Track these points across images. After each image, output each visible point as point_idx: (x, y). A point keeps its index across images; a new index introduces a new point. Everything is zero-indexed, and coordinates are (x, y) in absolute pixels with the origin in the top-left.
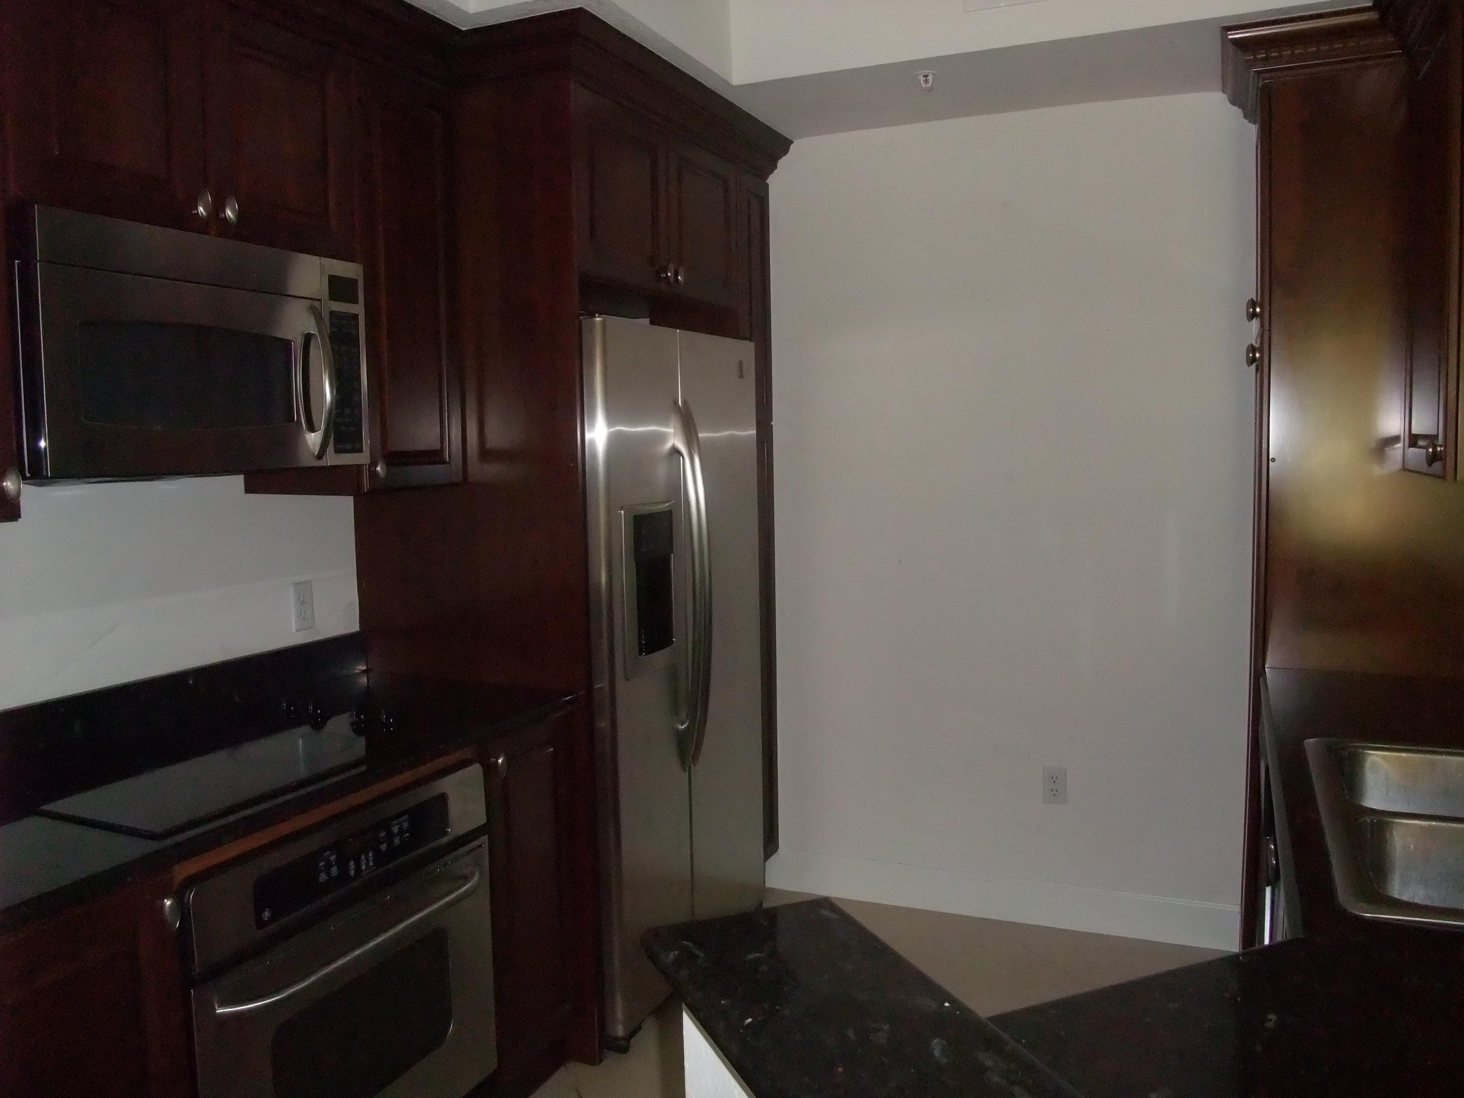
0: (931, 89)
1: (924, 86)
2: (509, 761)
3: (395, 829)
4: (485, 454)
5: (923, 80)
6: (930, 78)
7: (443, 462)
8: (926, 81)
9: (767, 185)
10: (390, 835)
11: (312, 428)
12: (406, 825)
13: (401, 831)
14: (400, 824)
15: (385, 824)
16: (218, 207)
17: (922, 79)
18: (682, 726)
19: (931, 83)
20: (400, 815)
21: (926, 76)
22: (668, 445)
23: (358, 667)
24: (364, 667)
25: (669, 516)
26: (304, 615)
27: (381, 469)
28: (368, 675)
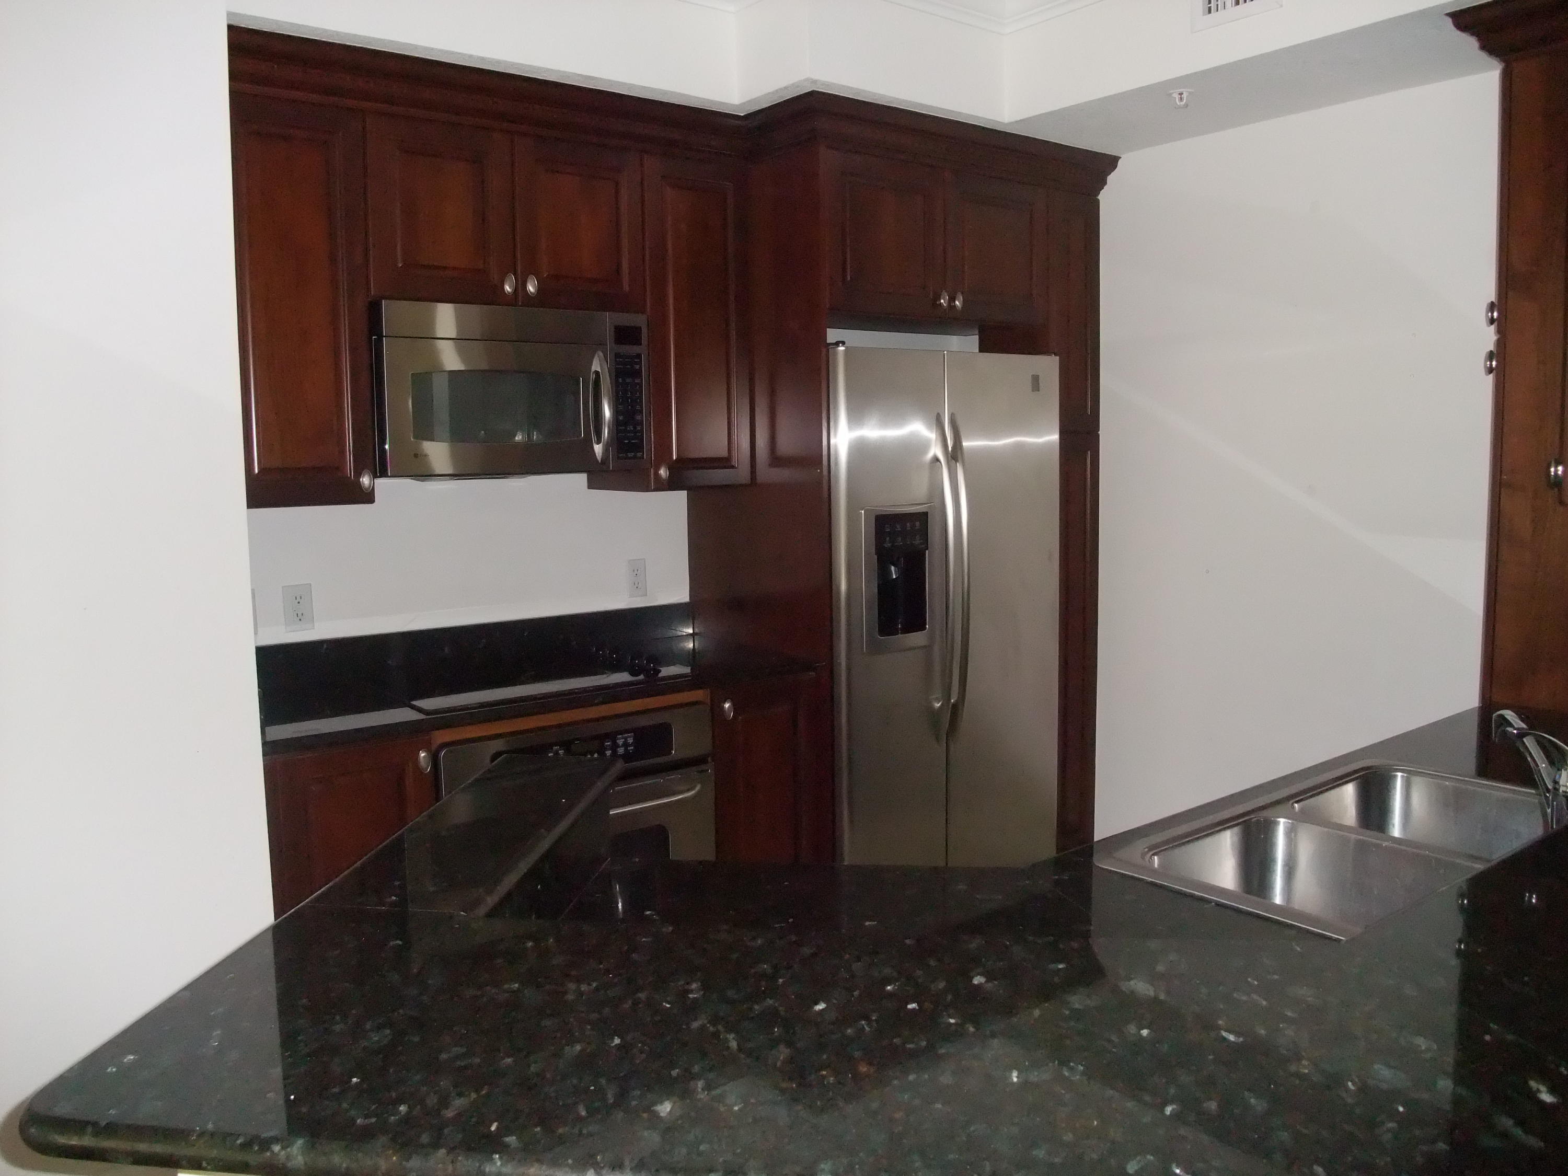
0: (1186, 106)
1: (1178, 104)
2: (735, 707)
3: (620, 742)
4: (776, 460)
5: (1179, 97)
6: (1185, 96)
7: (733, 467)
8: (1181, 99)
9: (1098, 202)
10: (615, 747)
11: (598, 443)
12: (630, 741)
13: (626, 745)
14: (626, 739)
15: (612, 736)
16: (521, 286)
17: (1177, 97)
18: (938, 704)
19: (1185, 101)
20: (627, 731)
21: (1181, 94)
22: (930, 455)
23: (684, 630)
24: (691, 631)
25: (923, 517)
26: (638, 585)
27: (663, 472)
28: (694, 638)
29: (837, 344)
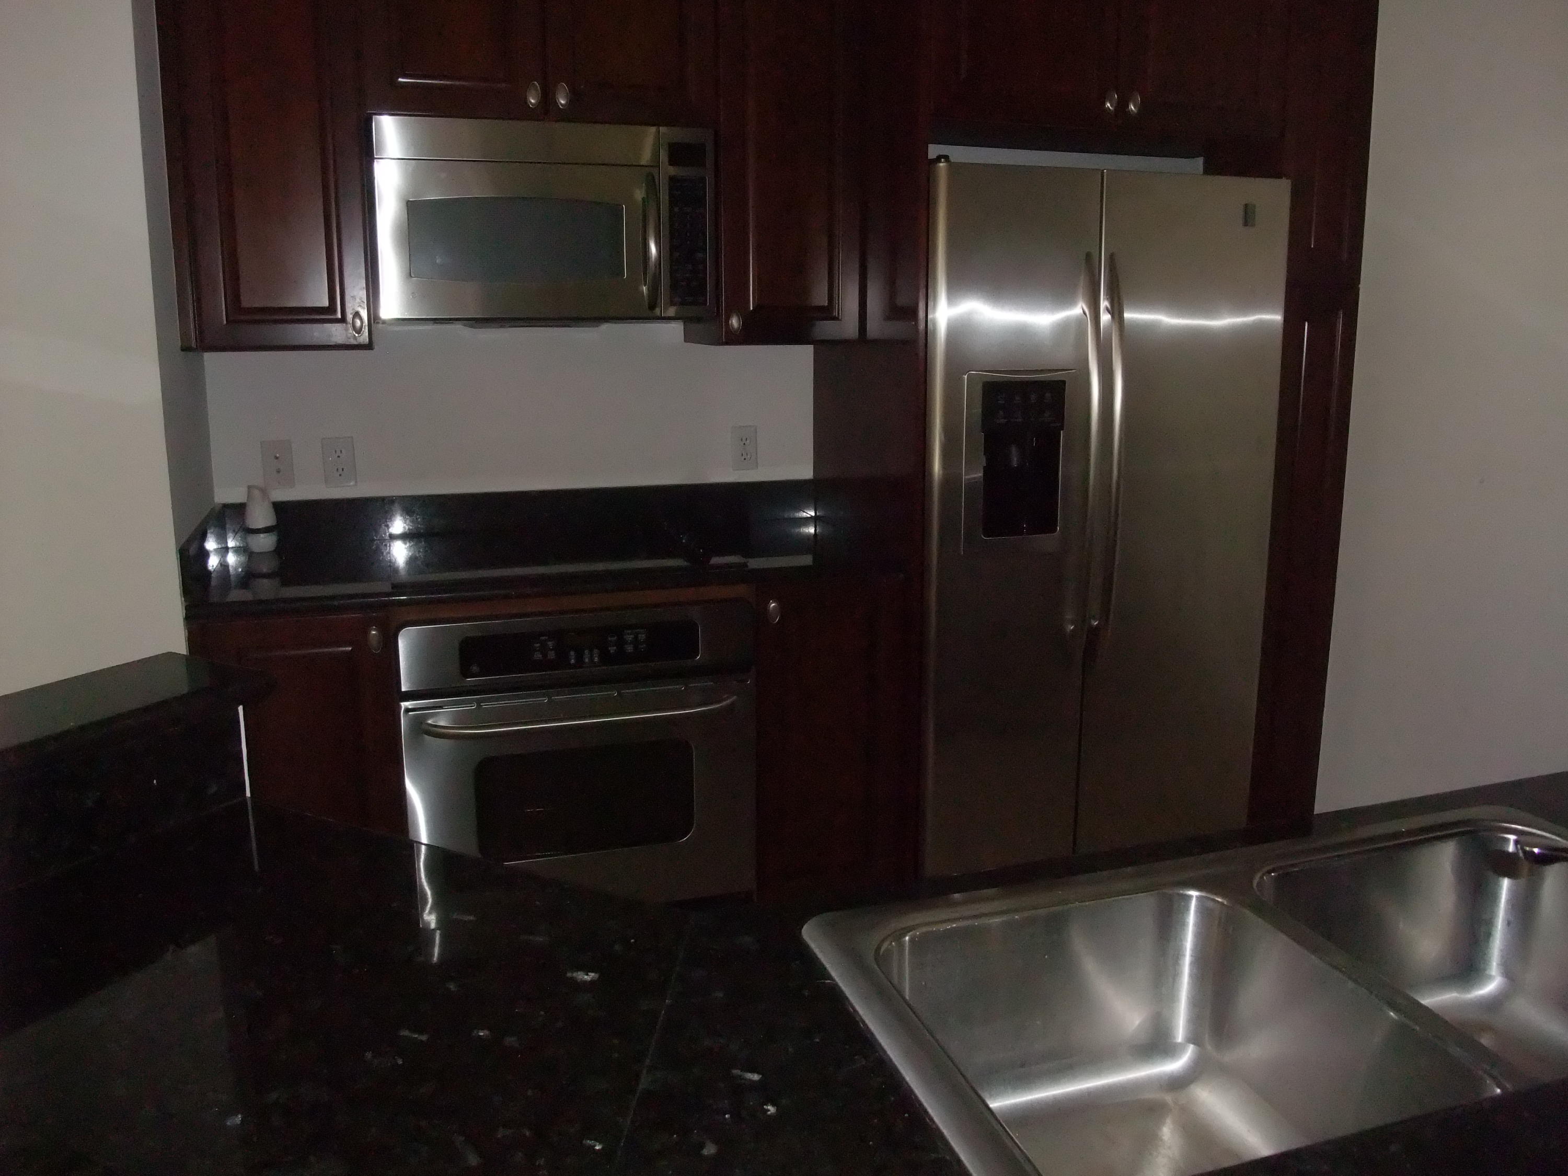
3: (630, 638)
7: (835, 318)
10: (622, 642)
12: (642, 638)
13: (636, 642)
14: (635, 634)
15: (615, 630)
18: (1072, 625)
23: (809, 512)
24: (813, 514)
25: (1057, 388)
26: (747, 456)
27: (735, 322)
28: (816, 522)
29: (939, 159)
